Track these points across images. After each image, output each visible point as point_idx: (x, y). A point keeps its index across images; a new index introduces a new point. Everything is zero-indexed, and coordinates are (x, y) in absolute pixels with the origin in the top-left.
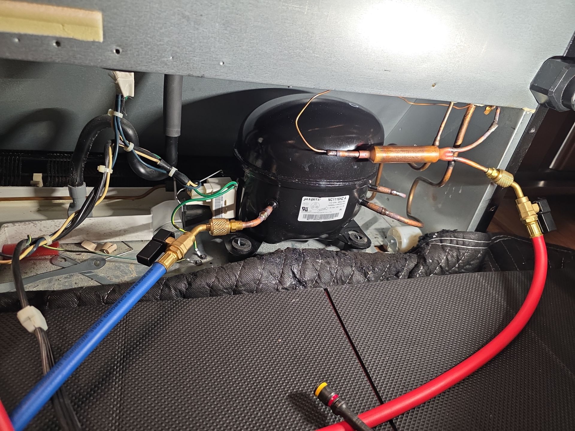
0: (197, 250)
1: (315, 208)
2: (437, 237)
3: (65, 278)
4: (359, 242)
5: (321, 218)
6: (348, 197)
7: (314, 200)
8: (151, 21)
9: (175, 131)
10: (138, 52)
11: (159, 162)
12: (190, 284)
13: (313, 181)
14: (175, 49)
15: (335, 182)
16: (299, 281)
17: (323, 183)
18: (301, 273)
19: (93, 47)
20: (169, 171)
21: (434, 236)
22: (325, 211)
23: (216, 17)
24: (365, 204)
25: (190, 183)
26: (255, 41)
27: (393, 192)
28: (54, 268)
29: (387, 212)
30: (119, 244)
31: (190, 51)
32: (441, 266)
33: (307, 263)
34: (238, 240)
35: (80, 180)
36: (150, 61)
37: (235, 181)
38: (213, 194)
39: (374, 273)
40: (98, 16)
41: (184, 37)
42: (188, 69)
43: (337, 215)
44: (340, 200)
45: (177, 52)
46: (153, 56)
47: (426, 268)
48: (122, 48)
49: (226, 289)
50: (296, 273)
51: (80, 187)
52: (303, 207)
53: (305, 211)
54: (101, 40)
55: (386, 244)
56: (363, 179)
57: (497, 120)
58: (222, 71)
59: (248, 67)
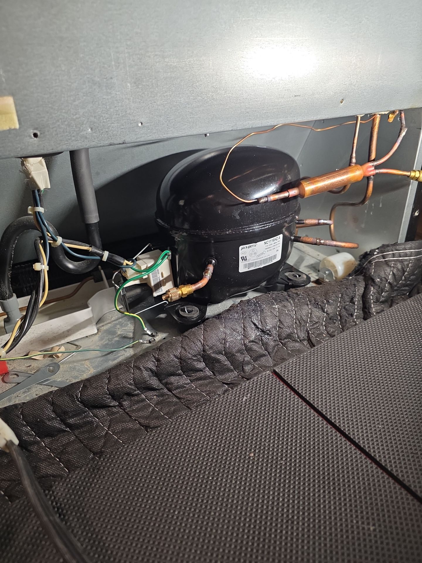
0: (146, 329)
1: (253, 255)
2: (378, 253)
3: (24, 392)
4: (298, 280)
5: (261, 264)
6: (281, 236)
7: (250, 247)
8: (63, 95)
9: (94, 217)
10: (56, 131)
11: (90, 249)
12: (158, 360)
13: (246, 228)
14: (92, 119)
15: (267, 223)
16: (263, 331)
17: (257, 228)
18: (262, 323)
19: (10, 136)
20: (102, 256)
21: (375, 253)
22: (263, 255)
23: (126, 76)
24: (297, 239)
25: (126, 262)
26: (168, 94)
27: (320, 221)
28: (8, 386)
29: (322, 241)
30: (66, 345)
31: (108, 118)
32: (389, 283)
33: (265, 311)
34: (184, 309)
35: (10, 291)
36: (70, 137)
37: (167, 250)
38: (148, 269)
39: (330, 305)
40: (9, 101)
41: (99, 105)
42: (108, 138)
43: (275, 256)
44: (276, 241)
45: (94, 123)
46: (72, 132)
47: (377, 287)
48: (40, 131)
49: (195, 356)
50: (257, 324)
51: (11, 299)
52: (241, 257)
53: (245, 260)
54: (17, 126)
55: (321, 277)
56: (292, 214)
57: (404, 123)
58: (141, 132)
59: (166, 122)
